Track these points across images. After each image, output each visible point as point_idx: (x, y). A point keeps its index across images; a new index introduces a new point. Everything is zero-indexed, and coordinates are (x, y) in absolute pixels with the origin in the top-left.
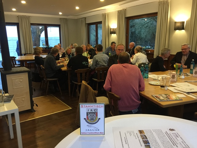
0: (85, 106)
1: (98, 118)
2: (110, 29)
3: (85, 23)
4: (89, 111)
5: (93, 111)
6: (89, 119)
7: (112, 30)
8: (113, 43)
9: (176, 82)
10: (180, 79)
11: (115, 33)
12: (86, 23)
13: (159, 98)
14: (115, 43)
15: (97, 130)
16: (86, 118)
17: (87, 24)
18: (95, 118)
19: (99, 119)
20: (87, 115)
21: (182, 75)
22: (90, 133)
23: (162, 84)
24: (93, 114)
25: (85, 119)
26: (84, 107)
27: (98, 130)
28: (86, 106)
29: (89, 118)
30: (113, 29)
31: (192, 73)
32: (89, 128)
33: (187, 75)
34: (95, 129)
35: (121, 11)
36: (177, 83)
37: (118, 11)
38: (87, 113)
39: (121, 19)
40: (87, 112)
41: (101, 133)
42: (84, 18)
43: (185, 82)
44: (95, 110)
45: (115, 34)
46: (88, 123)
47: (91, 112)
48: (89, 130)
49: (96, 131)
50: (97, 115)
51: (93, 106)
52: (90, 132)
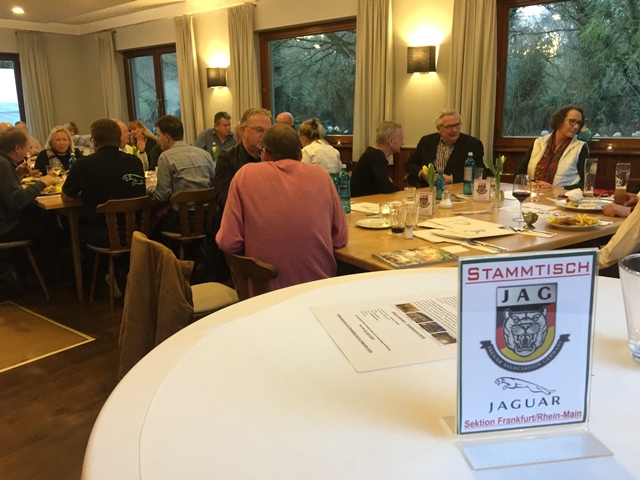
0: (491, 274)
1: (557, 337)
2: (208, 69)
3: (115, 51)
4: (512, 302)
5: (534, 299)
6: (507, 344)
7: (213, 74)
8: (220, 115)
9: (431, 217)
10: (441, 211)
11: (224, 85)
12: (118, 49)
13: (395, 261)
14: (229, 118)
15: (549, 401)
16: (494, 343)
17: (119, 52)
18: (539, 338)
19: (564, 338)
20: (500, 322)
21: (445, 198)
22: (509, 421)
23: (395, 224)
24: (530, 315)
25: (486, 345)
26: (482, 275)
27: (556, 401)
28: (498, 273)
29: (511, 340)
30: (218, 70)
31: (470, 194)
32: (509, 396)
33: (458, 199)
34: (538, 397)
35: (238, 9)
36: (435, 220)
37: (231, 10)
38: (500, 310)
39: (241, 38)
40: (501, 304)
41: (566, 414)
42: (109, 33)
43: (457, 215)
44: (545, 294)
45: (225, 88)
46: (502, 364)
47: (523, 302)
48: (508, 405)
49: (543, 409)
50: (551, 322)
51: (536, 271)
52: (510, 413)
